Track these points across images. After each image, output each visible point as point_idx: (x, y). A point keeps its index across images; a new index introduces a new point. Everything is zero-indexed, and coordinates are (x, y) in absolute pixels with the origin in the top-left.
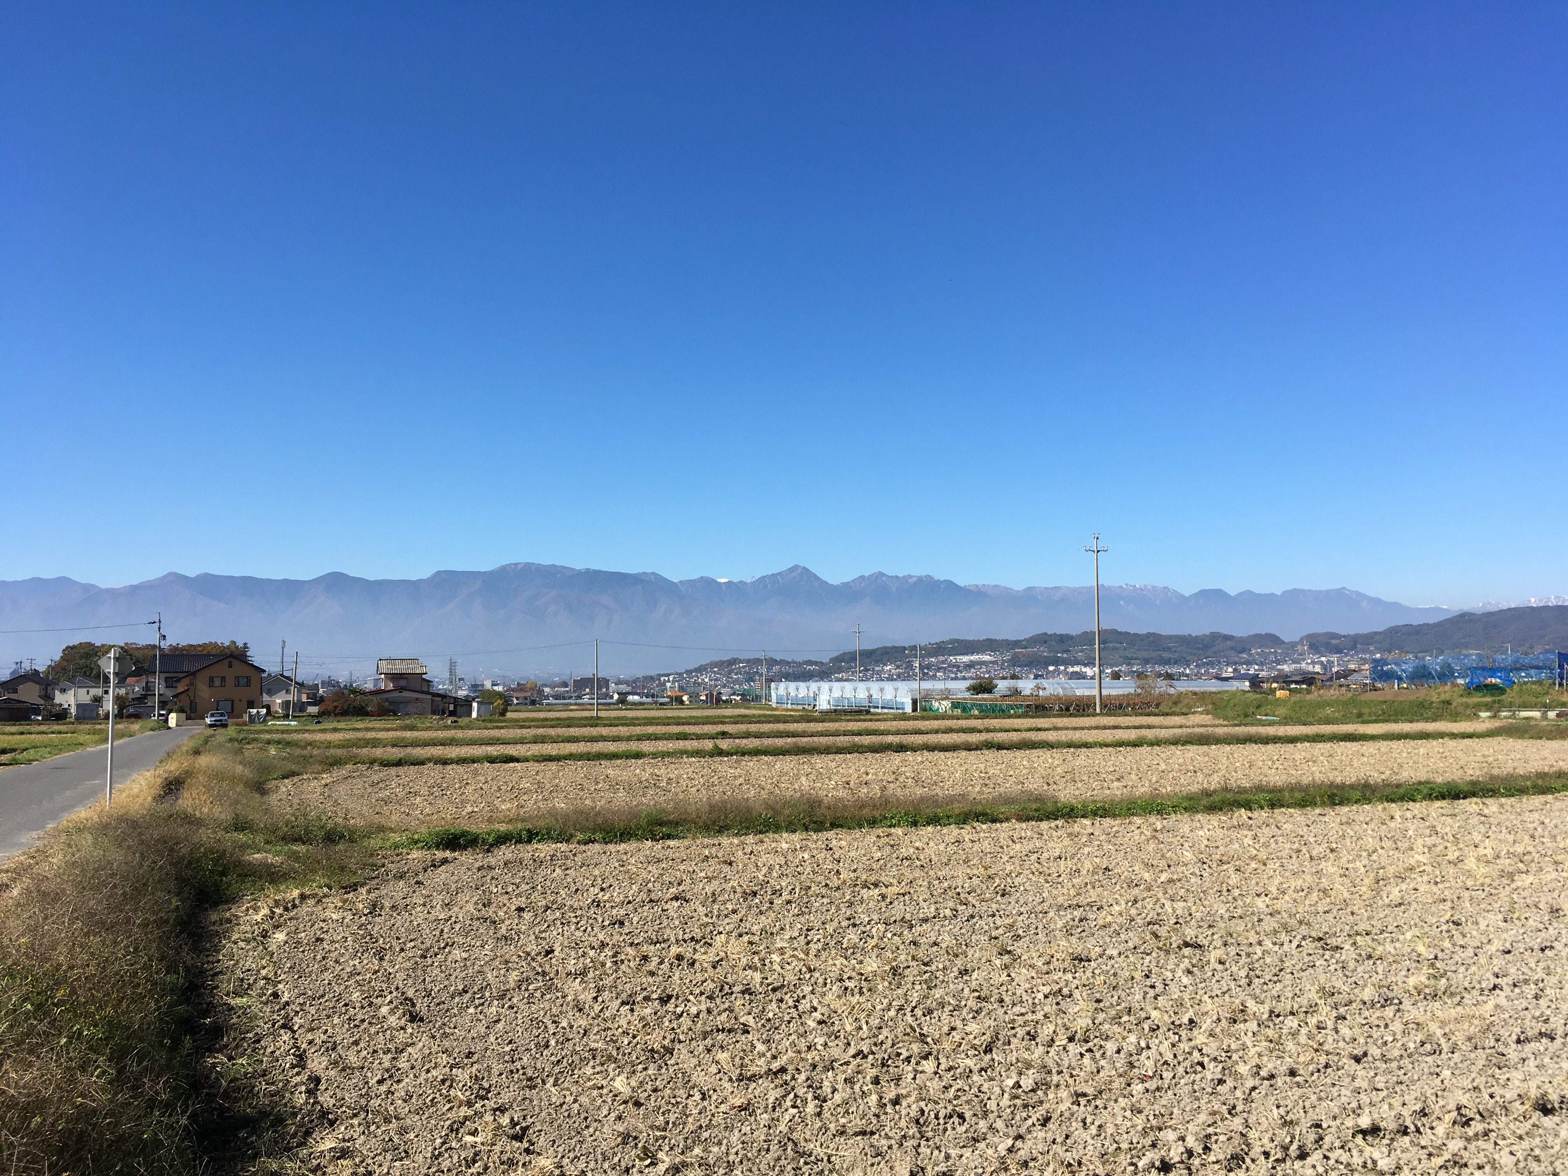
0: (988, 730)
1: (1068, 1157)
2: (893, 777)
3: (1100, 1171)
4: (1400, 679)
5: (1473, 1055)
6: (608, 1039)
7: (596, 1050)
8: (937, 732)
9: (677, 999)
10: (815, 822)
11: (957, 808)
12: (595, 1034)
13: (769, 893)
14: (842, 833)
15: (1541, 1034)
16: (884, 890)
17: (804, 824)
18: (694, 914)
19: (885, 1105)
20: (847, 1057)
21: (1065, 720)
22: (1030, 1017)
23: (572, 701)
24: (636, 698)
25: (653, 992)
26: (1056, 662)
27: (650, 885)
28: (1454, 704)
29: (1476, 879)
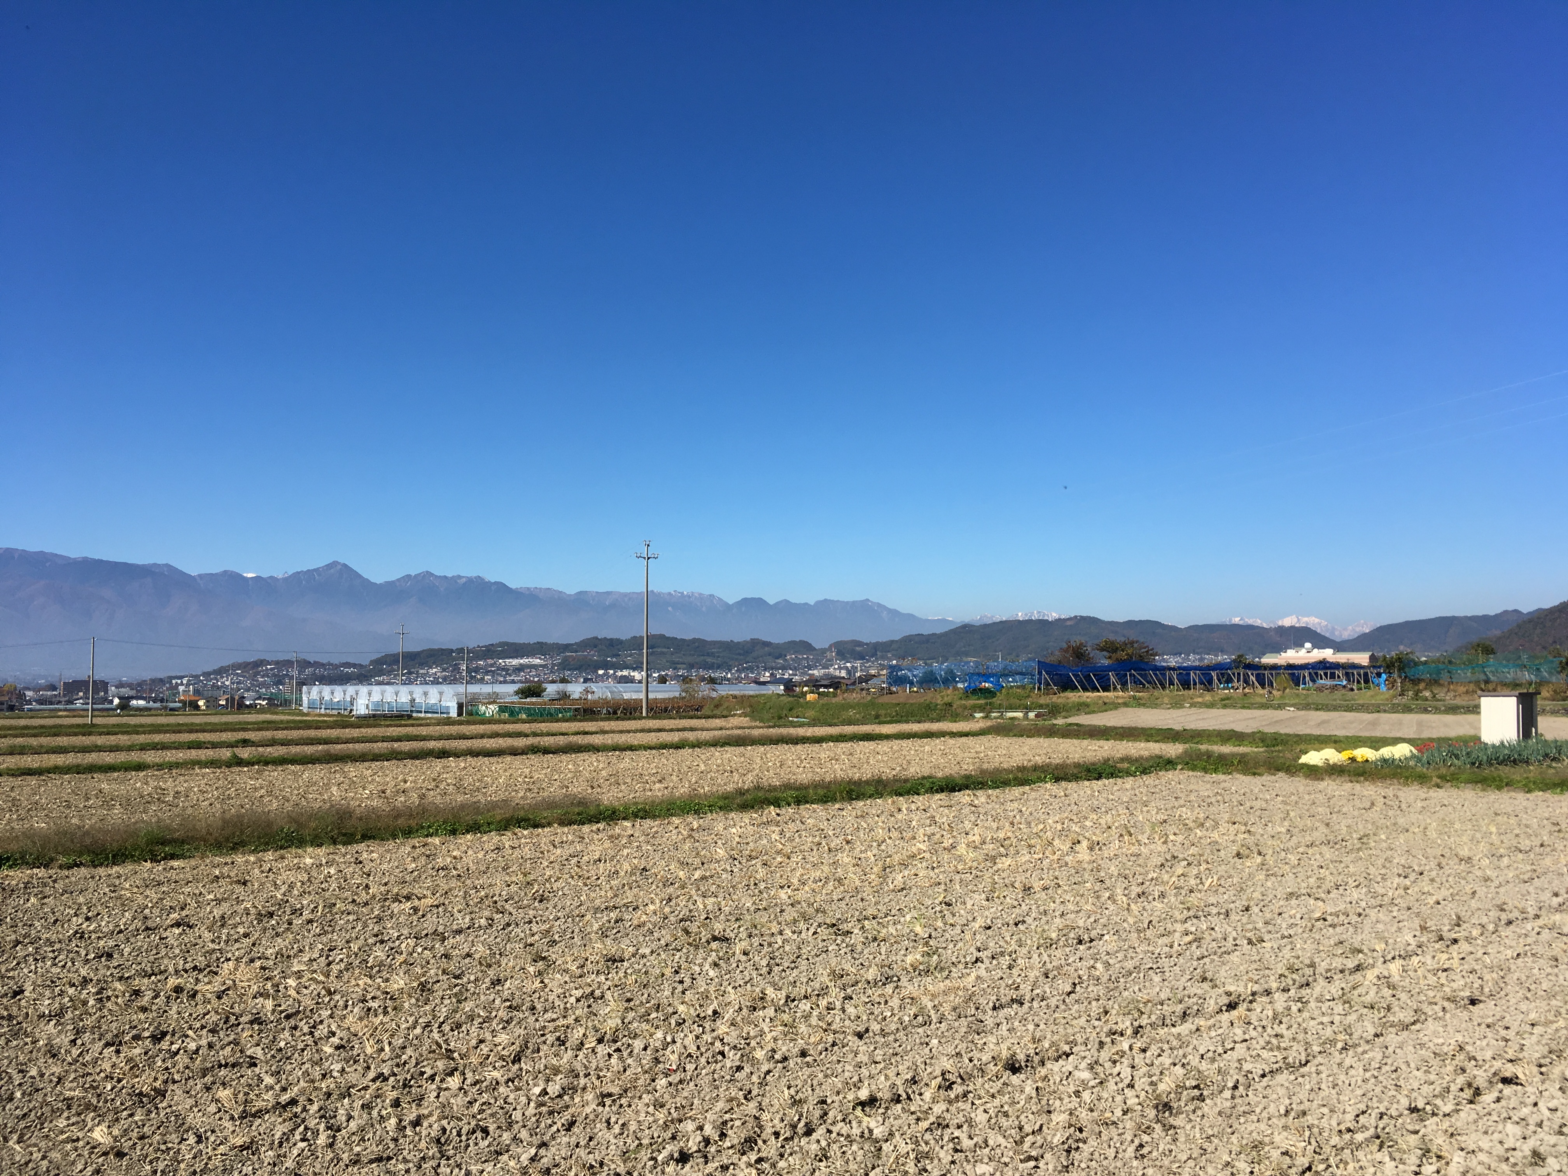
0: (535, 734)
1: (591, 1159)
2: (433, 784)
3: (621, 1170)
4: (912, 683)
5: (957, 1024)
6: (87, 1086)
7: (72, 1098)
8: (482, 736)
9: (173, 1035)
10: (345, 835)
11: (499, 814)
12: (71, 1082)
13: (288, 913)
14: (373, 845)
15: (1012, 1000)
16: (416, 903)
17: (332, 837)
18: (198, 941)
19: (405, 1127)
20: (366, 1082)
21: (613, 723)
22: (561, 1022)
23: (61, 707)
24: (142, 703)
25: (144, 1030)
26: (606, 666)
27: (147, 911)
28: (955, 706)
29: (966, 864)
